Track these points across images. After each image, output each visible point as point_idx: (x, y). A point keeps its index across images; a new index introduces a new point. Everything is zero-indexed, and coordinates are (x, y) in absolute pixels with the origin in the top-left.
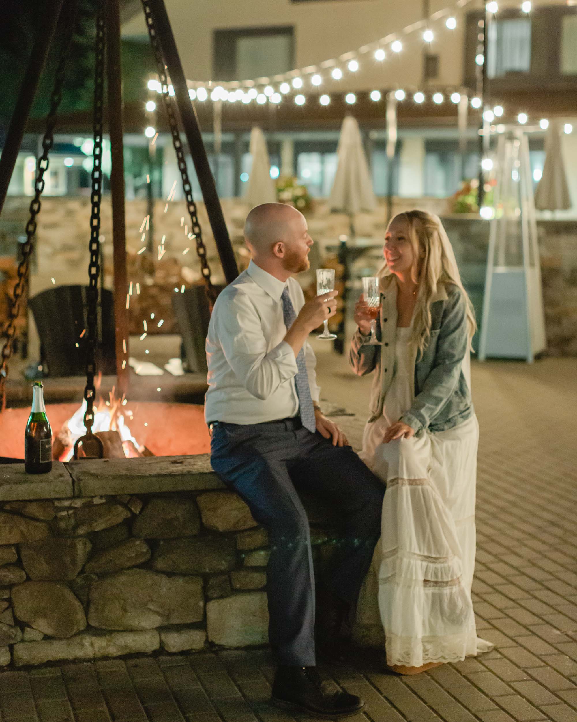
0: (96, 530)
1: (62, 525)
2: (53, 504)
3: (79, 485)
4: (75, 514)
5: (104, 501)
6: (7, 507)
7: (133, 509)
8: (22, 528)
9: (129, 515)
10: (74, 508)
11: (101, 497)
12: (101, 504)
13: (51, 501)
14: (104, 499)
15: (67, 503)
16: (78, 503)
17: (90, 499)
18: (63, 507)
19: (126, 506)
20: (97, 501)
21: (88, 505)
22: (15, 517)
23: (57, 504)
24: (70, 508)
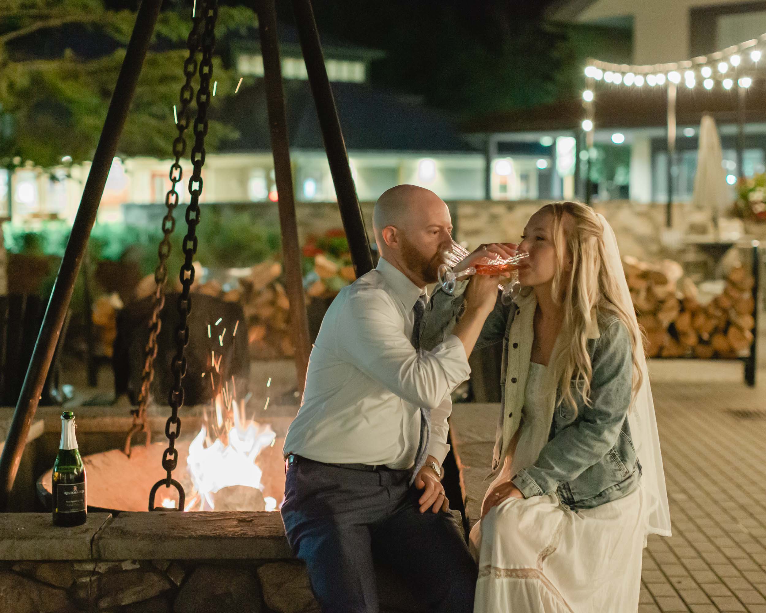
0: (123, 604)
1: (82, 594)
2: (73, 566)
3: (97, 545)
4: (99, 580)
5: (137, 566)
6: (16, 568)
7: (172, 579)
8: (34, 596)
9: (168, 586)
10: (98, 573)
11: (134, 562)
12: (133, 570)
13: (71, 562)
14: (137, 563)
15: (89, 567)
16: (102, 568)
17: (117, 564)
18: (84, 571)
19: (164, 575)
20: (127, 566)
21: (116, 571)
22: (25, 580)
23: (77, 567)
24: (93, 573)
